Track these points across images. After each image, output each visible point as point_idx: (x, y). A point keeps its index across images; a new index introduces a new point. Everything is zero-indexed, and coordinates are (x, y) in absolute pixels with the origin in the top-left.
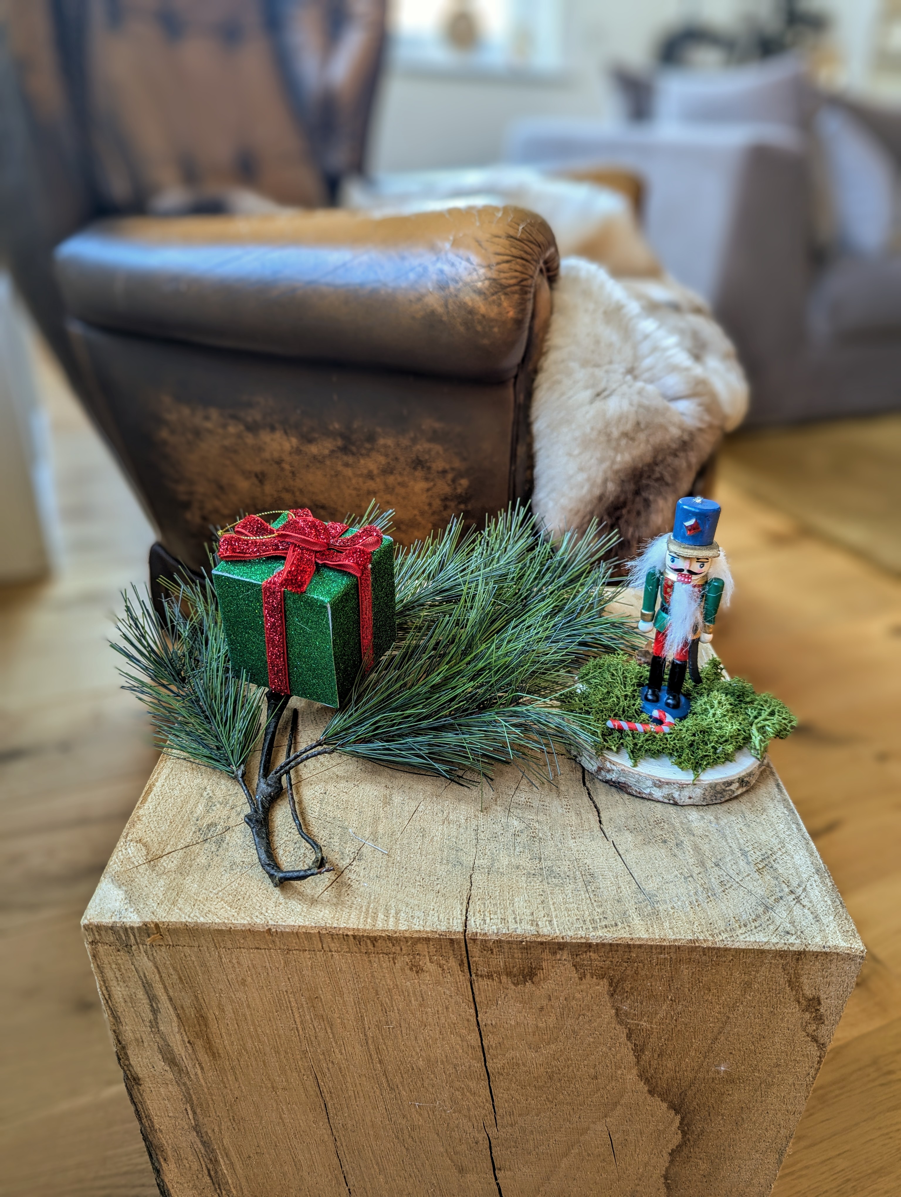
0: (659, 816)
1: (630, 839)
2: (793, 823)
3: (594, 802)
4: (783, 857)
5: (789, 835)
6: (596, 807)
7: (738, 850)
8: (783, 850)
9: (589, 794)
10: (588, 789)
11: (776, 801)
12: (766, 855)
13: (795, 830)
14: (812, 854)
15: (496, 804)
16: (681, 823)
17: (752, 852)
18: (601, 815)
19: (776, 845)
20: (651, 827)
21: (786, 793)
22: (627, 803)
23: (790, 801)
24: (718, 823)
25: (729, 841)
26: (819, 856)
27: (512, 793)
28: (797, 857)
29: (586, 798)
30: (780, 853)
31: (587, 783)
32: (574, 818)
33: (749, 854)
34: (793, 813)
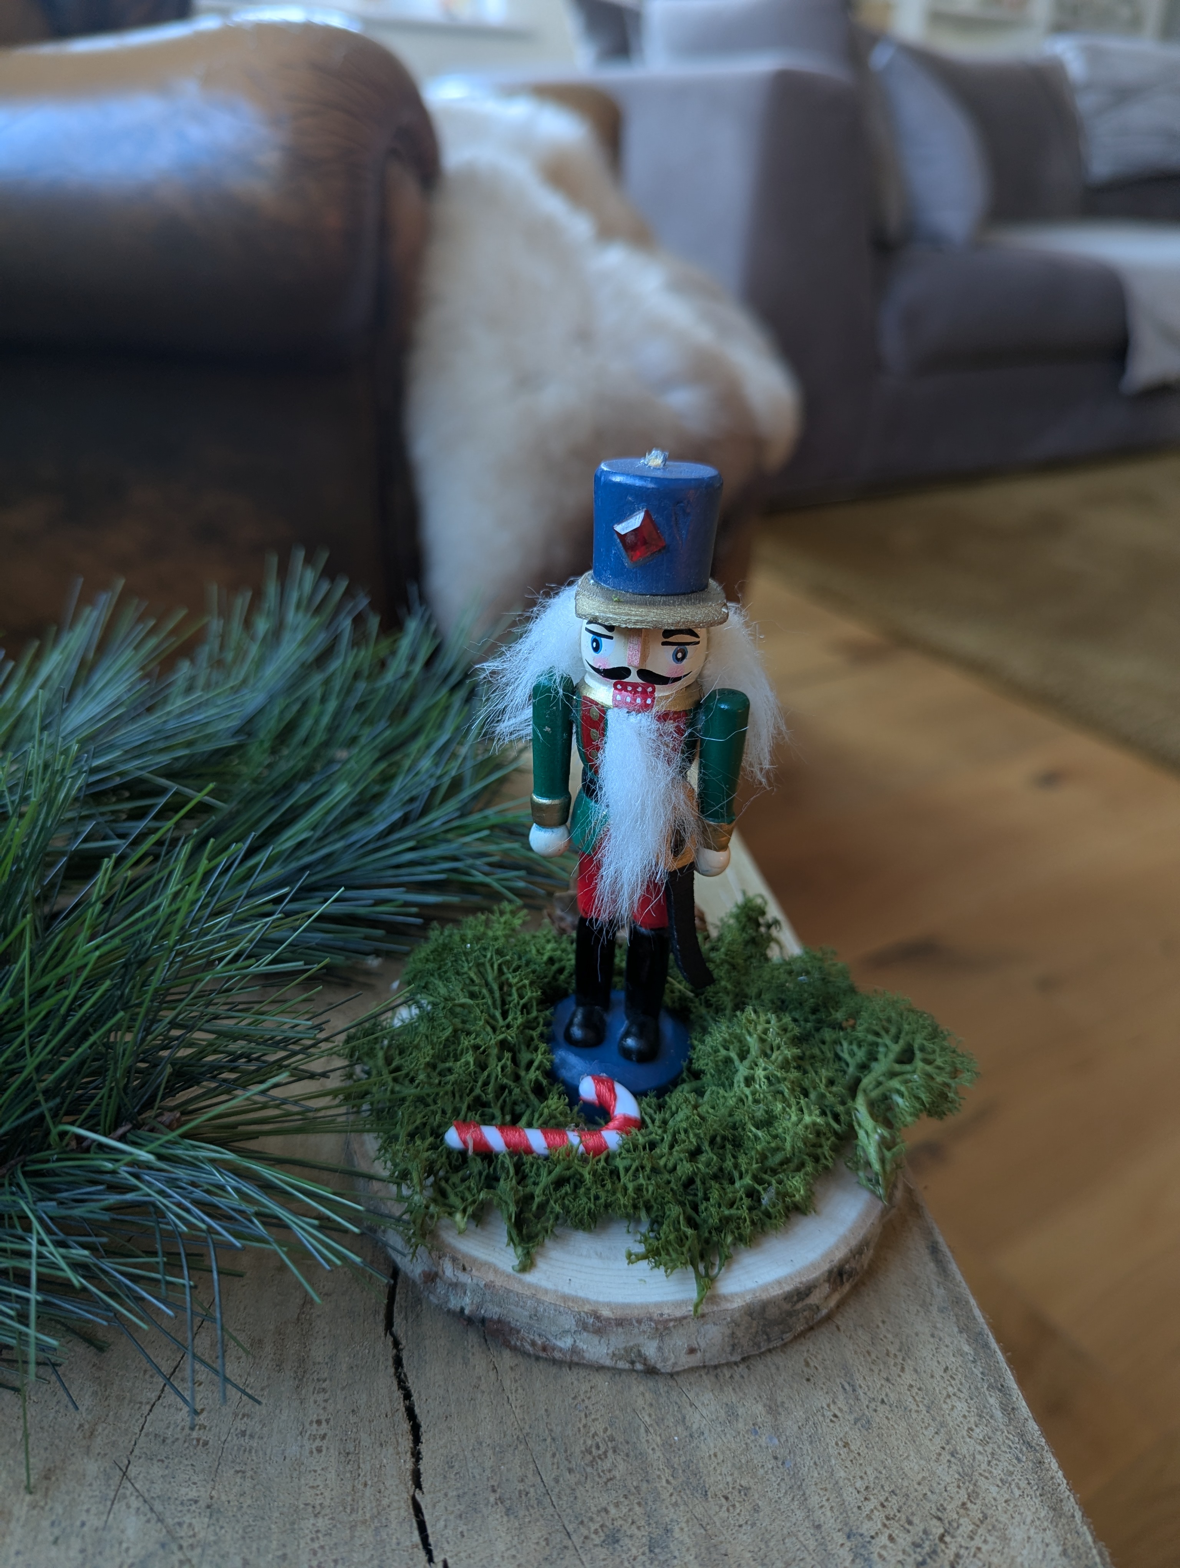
0: (598, 1427)
1: (501, 1546)
2: (990, 1387)
3: (407, 1396)
4: (978, 1541)
5: (984, 1442)
6: (411, 1414)
7: (840, 1538)
8: (975, 1510)
9: (398, 1362)
10: (396, 1344)
11: (934, 1310)
12: (927, 1548)
13: (998, 1414)
14: (1056, 1509)
15: (88, 1450)
16: (668, 1445)
17: (883, 1539)
18: (423, 1448)
19: (952, 1489)
20: (572, 1479)
21: (959, 1277)
22: (507, 1383)
23: (973, 1302)
24: (777, 1430)
25: (814, 1500)
26: (1078, 1515)
27: (153, 1396)
28: (1018, 1533)
29: (386, 1382)
30: (966, 1526)
31: (398, 1319)
32: (332, 1475)
33: (875, 1549)
34: (986, 1346)
